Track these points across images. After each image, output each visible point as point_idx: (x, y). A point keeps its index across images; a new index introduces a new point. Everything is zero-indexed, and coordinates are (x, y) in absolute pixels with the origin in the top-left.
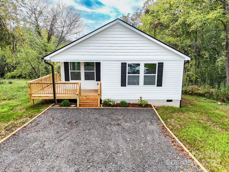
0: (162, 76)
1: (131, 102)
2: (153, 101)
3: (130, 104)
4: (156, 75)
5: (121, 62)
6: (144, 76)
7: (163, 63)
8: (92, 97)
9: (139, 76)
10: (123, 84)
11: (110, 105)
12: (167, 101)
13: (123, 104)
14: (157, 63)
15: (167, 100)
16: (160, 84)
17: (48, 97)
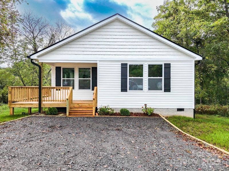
0: (170, 79)
1: (134, 111)
2: (160, 110)
3: (132, 113)
4: (163, 78)
5: (120, 63)
6: (149, 79)
7: (170, 64)
8: (86, 105)
9: (142, 79)
10: (124, 89)
11: (108, 114)
12: (178, 111)
13: (124, 113)
14: (163, 63)
15: (178, 109)
16: (167, 89)
17: (32, 104)
